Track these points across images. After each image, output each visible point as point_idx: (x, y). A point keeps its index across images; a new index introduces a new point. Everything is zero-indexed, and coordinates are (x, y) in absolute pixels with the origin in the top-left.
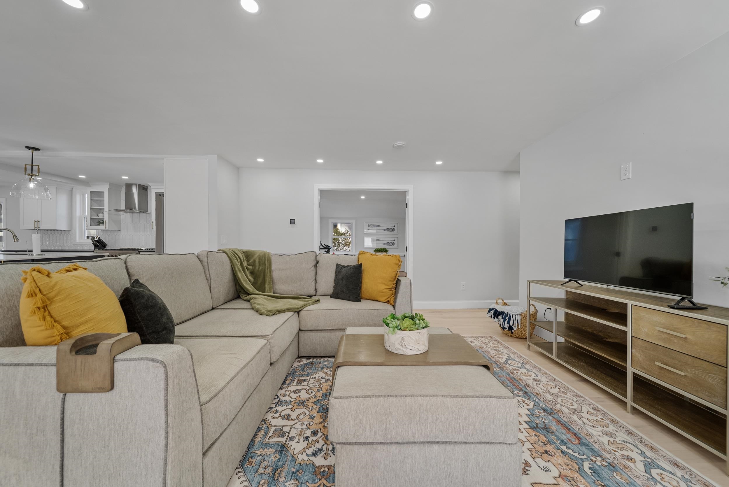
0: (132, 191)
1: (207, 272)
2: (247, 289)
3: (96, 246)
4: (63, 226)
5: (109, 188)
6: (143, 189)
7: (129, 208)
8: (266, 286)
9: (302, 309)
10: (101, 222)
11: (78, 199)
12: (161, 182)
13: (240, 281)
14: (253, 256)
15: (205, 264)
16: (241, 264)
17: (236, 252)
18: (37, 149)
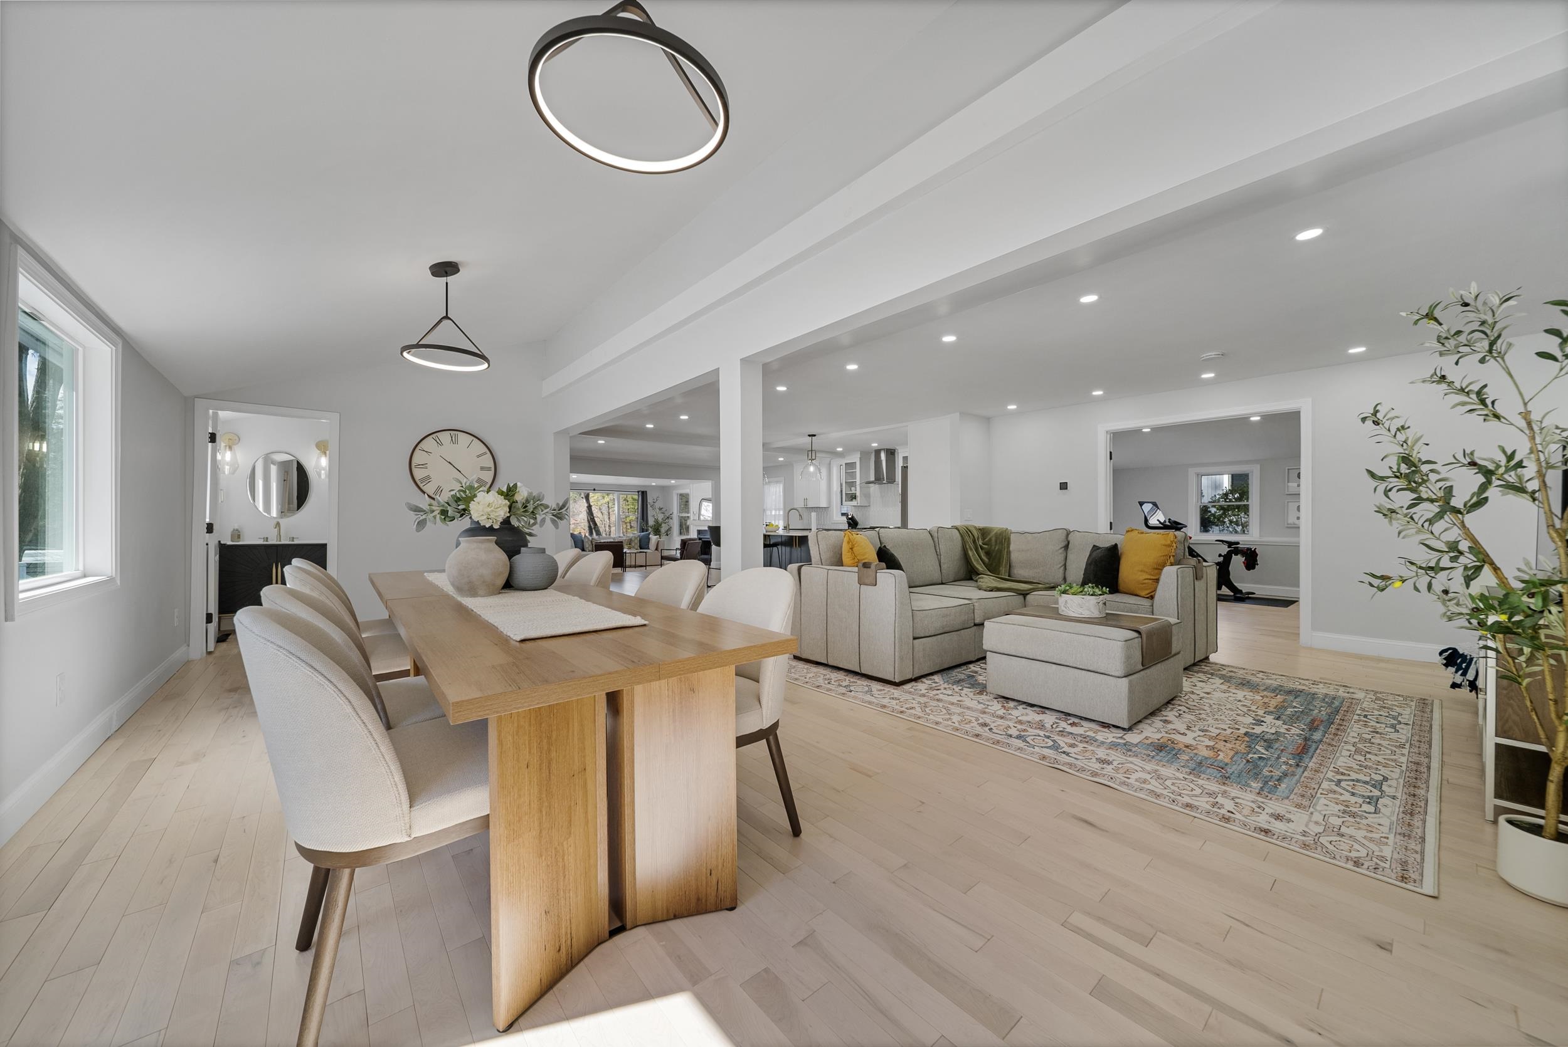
0: (880, 458)
1: (937, 548)
2: (978, 569)
3: (849, 524)
4: (824, 504)
5: (860, 458)
6: (891, 453)
7: (878, 479)
8: (1001, 569)
9: (1028, 592)
10: (853, 497)
11: (835, 471)
12: (905, 443)
13: (971, 560)
14: (989, 534)
15: (936, 539)
16: (974, 541)
17: (970, 528)
18: (815, 435)
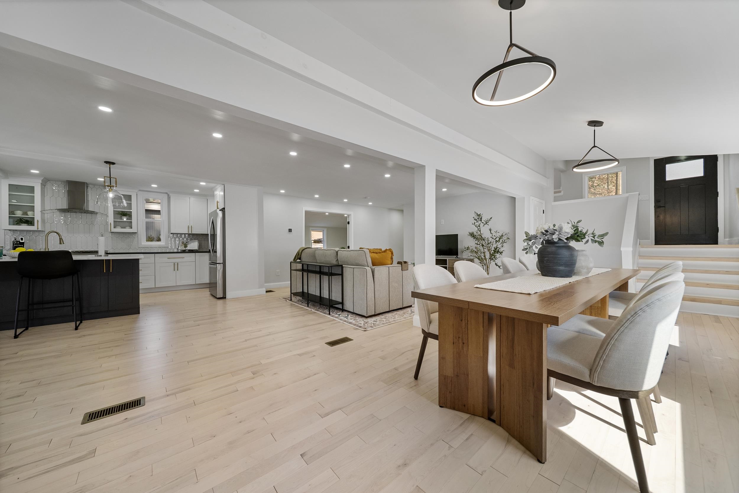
18: (113, 163)
